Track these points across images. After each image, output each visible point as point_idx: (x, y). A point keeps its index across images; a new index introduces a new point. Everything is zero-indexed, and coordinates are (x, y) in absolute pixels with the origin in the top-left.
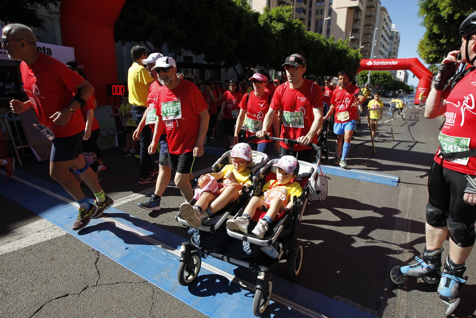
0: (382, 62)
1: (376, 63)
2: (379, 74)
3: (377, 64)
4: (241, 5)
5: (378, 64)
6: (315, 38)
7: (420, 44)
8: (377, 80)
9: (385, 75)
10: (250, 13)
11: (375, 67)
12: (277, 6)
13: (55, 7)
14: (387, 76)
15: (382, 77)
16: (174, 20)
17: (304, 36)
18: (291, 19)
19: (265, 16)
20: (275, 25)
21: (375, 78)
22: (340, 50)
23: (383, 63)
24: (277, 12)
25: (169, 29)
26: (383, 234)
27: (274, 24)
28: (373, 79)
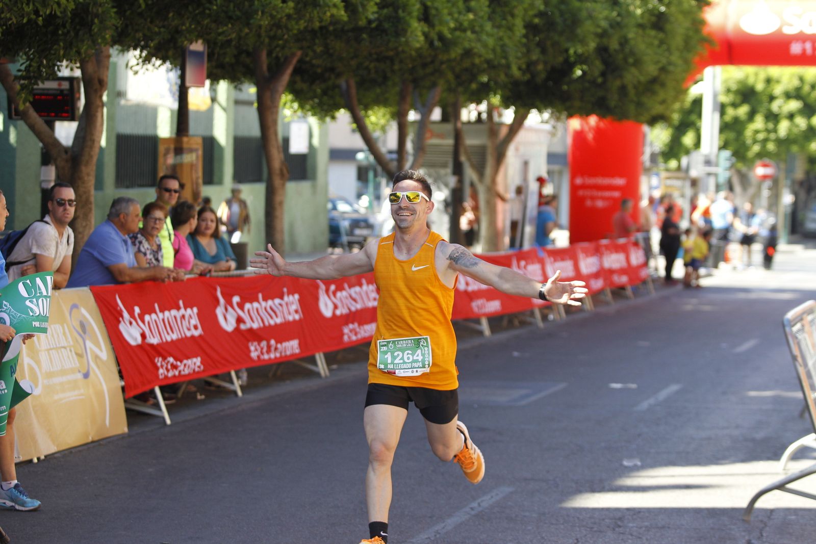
2: (768, 81)
8: (759, 123)
11: (796, 49)
21: (743, 110)
28: (731, 112)
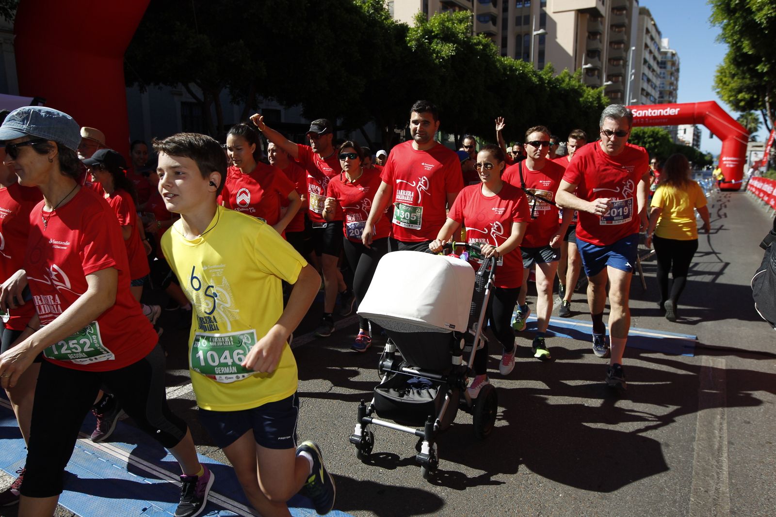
0: (648, 110)
1: (636, 112)
3: (639, 114)
4: (372, 11)
5: (641, 115)
6: (516, 70)
7: (719, 74)
9: (655, 135)
10: (389, 27)
12: (440, 13)
13: (6, 20)
14: (660, 136)
15: (650, 139)
16: (241, 41)
17: (496, 66)
18: (469, 35)
19: (419, 31)
20: (439, 47)
22: (565, 90)
23: (651, 113)
24: (442, 23)
25: (233, 60)
26: (673, 458)
27: (437, 46)
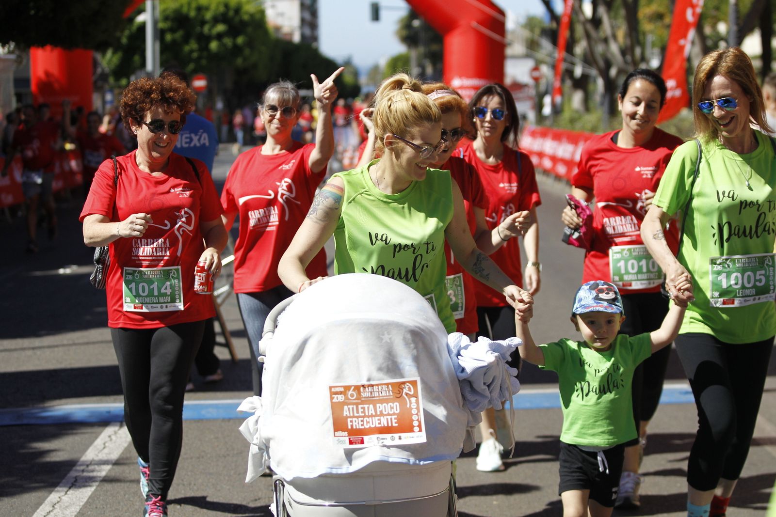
9: (231, 13)
14: (246, 17)
15: (220, 28)
